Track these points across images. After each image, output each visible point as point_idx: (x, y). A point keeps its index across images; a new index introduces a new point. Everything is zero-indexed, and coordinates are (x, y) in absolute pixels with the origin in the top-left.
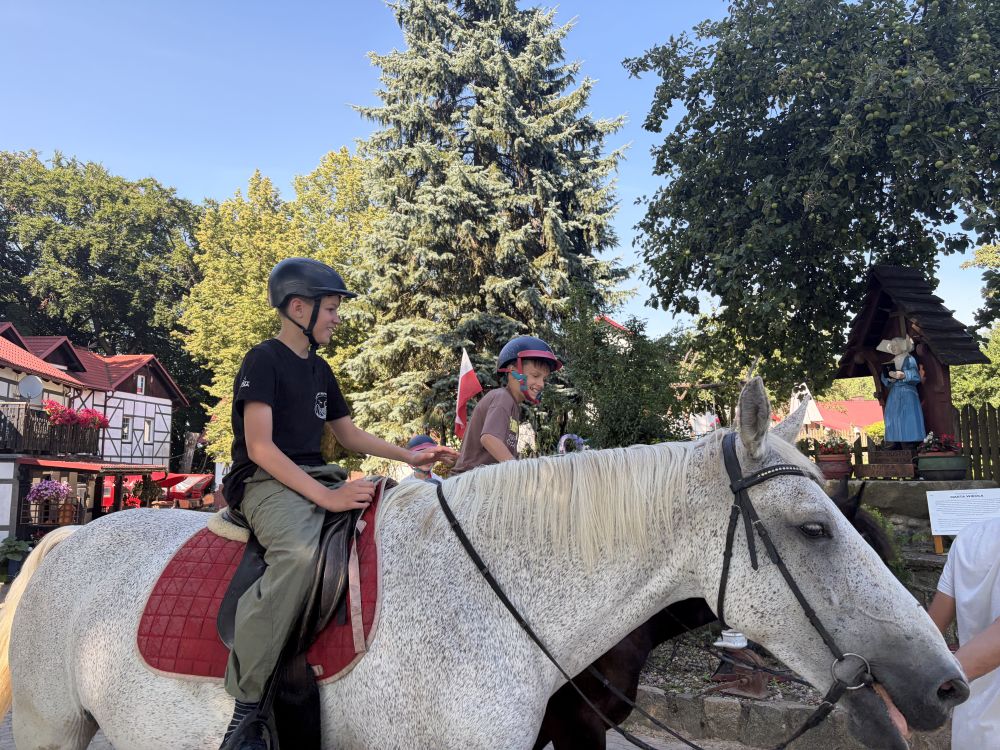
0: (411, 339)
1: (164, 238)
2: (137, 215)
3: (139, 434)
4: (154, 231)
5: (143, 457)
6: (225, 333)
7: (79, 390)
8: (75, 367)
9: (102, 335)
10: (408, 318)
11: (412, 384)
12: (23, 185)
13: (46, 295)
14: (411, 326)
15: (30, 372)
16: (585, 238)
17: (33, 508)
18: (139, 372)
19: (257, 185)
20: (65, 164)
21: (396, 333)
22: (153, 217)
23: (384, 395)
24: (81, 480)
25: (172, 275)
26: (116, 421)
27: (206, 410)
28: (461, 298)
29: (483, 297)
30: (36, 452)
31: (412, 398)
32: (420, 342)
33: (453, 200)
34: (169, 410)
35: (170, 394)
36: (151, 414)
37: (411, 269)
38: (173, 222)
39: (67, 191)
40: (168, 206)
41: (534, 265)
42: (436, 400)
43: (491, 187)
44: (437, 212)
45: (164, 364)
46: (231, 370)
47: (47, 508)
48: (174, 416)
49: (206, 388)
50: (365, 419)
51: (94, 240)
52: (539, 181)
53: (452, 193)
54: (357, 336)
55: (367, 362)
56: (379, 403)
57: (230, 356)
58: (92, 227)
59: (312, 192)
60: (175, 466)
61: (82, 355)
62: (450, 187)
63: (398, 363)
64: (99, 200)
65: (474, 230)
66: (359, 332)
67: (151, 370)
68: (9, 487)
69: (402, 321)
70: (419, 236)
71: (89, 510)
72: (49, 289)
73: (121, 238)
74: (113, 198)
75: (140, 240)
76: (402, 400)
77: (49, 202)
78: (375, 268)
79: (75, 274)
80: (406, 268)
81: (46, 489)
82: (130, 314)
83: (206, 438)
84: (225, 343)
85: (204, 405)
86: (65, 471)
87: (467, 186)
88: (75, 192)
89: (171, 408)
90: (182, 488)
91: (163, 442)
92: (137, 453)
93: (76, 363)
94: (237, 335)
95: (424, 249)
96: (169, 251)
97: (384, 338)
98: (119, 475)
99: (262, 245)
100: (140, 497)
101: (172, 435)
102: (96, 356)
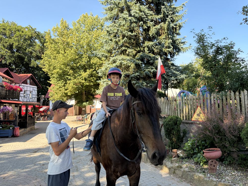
0: (122, 61)
3: (28, 95)
6: (54, 65)
9: (17, 69)
10: (119, 55)
14: (121, 57)
16: (174, 30)
17: (1, 115)
18: (28, 79)
19: (63, 23)
21: (116, 60)
22: (30, 36)
24: (16, 106)
28: (137, 48)
29: (144, 48)
32: (125, 62)
33: (137, 15)
37: (121, 39)
38: (36, 38)
39: (6, 29)
40: (34, 33)
41: (160, 38)
48: (38, 91)
51: (14, 42)
52: (163, 10)
58: (13, 39)
61: (12, 74)
64: (15, 32)
67: (31, 78)
73: (21, 42)
74: (19, 31)
75: (27, 43)
78: (109, 39)
79: (9, 52)
81: (5, 109)
82: (25, 63)
87: (140, 11)
88: (8, 29)
89: (37, 89)
90: (41, 110)
91: (35, 98)
92: (28, 101)
93: (11, 76)
94: (58, 66)
95: (127, 32)
96: (35, 46)
97: (112, 61)
98: (27, 105)
99: (65, 40)
100: (33, 112)
101: (37, 96)
102: (16, 74)
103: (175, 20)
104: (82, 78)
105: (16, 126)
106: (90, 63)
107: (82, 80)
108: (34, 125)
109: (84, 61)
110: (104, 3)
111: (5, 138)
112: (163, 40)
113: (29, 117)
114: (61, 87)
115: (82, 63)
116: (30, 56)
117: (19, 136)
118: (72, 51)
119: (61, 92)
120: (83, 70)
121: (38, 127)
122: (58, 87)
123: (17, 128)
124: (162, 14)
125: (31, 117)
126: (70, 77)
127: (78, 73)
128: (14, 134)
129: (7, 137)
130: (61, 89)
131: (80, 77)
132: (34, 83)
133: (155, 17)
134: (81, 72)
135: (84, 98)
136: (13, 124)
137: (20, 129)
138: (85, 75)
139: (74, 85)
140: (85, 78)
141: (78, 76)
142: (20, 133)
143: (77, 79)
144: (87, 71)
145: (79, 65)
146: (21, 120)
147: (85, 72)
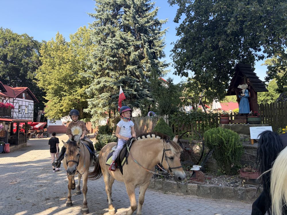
0: (105, 83)
1: (30, 52)
2: (21, 45)
3: (24, 111)
4: (27, 50)
5: (25, 117)
6: (49, 81)
7: (5, 97)
9: (12, 81)
10: (104, 77)
11: (105, 96)
14: (105, 79)
16: (156, 54)
18: (23, 92)
19: (58, 36)
21: (100, 81)
22: (26, 45)
23: (97, 100)
24: (6, 124)
25: (32, 63)
26: (17, 107)
28: (120, 72)
29: (126, 71)
31: (105, 101)
32: (108, 84)
33: (117, 42)
34: (33, 104)
35: (33, 99)
36: (28, 105)
37: (105, 63)
38: (33, 47)
40: (31, 42)
41: (141, 62)
42: (112, 101)
43: (129, 39)
44: (113, 46)
45: (31, 90)
46: (52, 92)
48: (34, 105)
49: (44, 97)
50: (91, 107)
51: (9, 52)
52: (143, 37)
53: (117, 40)
55: (92, 90)
56: (96, 102)
57: (51, 88)
58: (8, 48)
59: (75, 39)
60: (35, 120)
61: (6, 87)
62: (116, 38)
63: (101, 90)
64: (10, 40)
65: (123, 51)
66: (89, 81)
67: (27, 92)
69: (102, 78)
70: (107, 53)
71: (9, 133)
73: (17, 52)
75: (22, 53)
76: (102, 101)
78: (94, 62)
79: (3, 63)
80: (103, 62)
82: (20, 75)
83: (44, 112)
84: (50, 84)
85: (43, 102)
86: (1, 121)
87: (121, 38)
88: (2, 38)
90: (37, 126)
91: (31, 113)
92: (23, 116)
93: (4, 90)
94: (53, 82)
95: (108, 57)
96: (32, 56)
97: (97, 83)
98: (18, 122)
99: (60, 55)
100: (25, 129)
101: (34, 111)
102: (10, 87)
103: (156, 45)
104: (77, 95)
105: (6, 142)
107: (78, 96)
108: (26, 142)
109: (80, 77)
112: (144, 64)
113: (20, 134)
114: (57, 103)
115: (78, 79)
116: (26, 67)
117: (9, 153)
118: (68, 67)
119: (56, 108)
120: (79, 86)
121: (30, 145)
122: (53, 103)
123: (7, 144)
125: (23, 134)
126: (65, 93)
127: (74, 89)
128: (5, 150)
130: (56, 105)
131: (76, 93)
132: (29, 96)
133: (136, 43)
134: (77, 89)
136: (3, 141)
137: (10, 146)
138: (80, 91)
139: (69, 101)
140: (81, 94)
141: (74, 92)
142: (10, 149)
143: (72, 95)
144: (83, 87)
145: (75, 81)
146: (12, 137)
147: (80, 89)
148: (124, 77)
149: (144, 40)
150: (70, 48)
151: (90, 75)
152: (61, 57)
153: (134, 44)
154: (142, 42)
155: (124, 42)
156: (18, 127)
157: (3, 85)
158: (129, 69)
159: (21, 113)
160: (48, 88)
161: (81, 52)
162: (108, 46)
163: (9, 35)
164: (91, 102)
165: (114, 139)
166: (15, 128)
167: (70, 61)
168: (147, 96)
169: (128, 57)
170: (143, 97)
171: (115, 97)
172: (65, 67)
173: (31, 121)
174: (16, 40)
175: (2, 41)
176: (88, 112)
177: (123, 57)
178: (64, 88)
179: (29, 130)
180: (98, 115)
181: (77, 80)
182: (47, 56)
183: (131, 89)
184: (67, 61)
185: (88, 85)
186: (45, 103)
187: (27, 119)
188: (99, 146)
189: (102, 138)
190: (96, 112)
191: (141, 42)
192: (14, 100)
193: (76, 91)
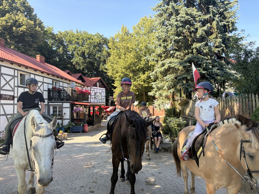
0: (170, 65)
1: (101, 48)
2: (95, 43)
3: (98, 97)
4: (99, 46)
5: (99, 102)
6: (117, 70)
7: (84, 86)
8: (83, 81)
9: (89, 73)
10: (168, 59)
11: (170, 78)
12: (70, 38)
13: (76, 64)
14: (170, 60)
15: (73, 81)
16: (227, 27)
17: (74, 114)
18: (97, 82)
19: (123, 29)
20: (79, 32)
21: (165, 63)
22: (98, 43)
23: (161, 82)
24: (85, 107)
25: (103, 57)
26: (93, 93)
27: (113, 90)
28: (185, 51)
29: (193, 49)
30: (74, 101)
31: (170, 82)
32: (172, 65)
33: (183, 19)
34: (105, 91)
35: (105, 87)
36: (101, 92)
37: (169, 43)
38: (103, 43)
39: (79, 38)
40: (102, 40)
41: (209, 38)
42: (178, 83)
43: (195, 14)
44: (178, 24)
45: (103, 80)
46: (119, 79)
47: (78, 114)
48: (106, 92)
49: (113, 84)
50: (156, 90)
51: (86, 50)
52: (212, 9)
53: (182, 17)
54: (151, 68)
55: (156, 73)
56: (161, 85)
57: (118, 76)
58: (85, 47)
59: (138, 29)
60: (107, 104)
61: (85, 78)
62: (182, 15)
63: (165, 73)
64: (86, 40)
65: (189, 28)
66: (151, 67)
67: (100, 81)
68: (69, 109)
69: (167, 59)
70: (172, 32)
71: (87, 115)
72: (77, 63)
73: (92, 49)
74: (89, 39)
75: (96, 49)
76: (167, 83)
77: (75, 41)
78: (158, 44)
79: (82, 59)
80: (167, 43)
81: (77, 110)
82: (95, 68)
83: (114, 97)
84: (117, 72)
85: (113, 89)
86: (81, 105)
87: (187, 14)
88: (81, 38)
89: (106, 91)
90: (108, 110)
91: (104, 99)
92: (98, 102)
93: (83, 80)
94: (120, 70)
95: (173, 36)
96: (103, 51)
97: (161, 65)
98: (94, 106)
99: (125, 45)
100: (99, 112)
101: (106, 97)
102: (88, 78)
103: (227, 17)
104: (141, 80)
105: (85, 123)
106: (149, 65)
107: (142, 82)
108: (100, 123)
109: (143, 64)
110: (154, 9)
111: (77, 133)
112: (213, 39)
113: (95, 116)
116: (99, 61)
117: (87, 132)
118: (132, 55)
120: (142, 73)
121: (104, 125)
123: (86, 125)
124: (211, 14)
125: (98, 116)
127: (138, 76)
128: (84, 130)
129: (79, 132)
131: (139, 79)
132: (102, 85)
133: (203, 18)
134: (140, 75)
135: (144, 99)
136: (83, 122)
137: (88, 126)
138: (143, 77)
139: (134, 87)
140: (144, 80)
141: (137, 78)
142: (88, 129)
143: (136, 81)
144: (145, 73)
145: (138, 68)
146: (90, 119)
147: (143, 75)
148: (190, 56)
149: (213, 12)
150: (133, 38)
151: (154, 58)
152: (126, 47)
153: (201, 19)
154: (211, 15)
155: (190, 18)
156: (94, 110)
157: (83, 77)
158: (196, 47)
159: (97, 99)
160: (116, 76)
161: (144, 40)
162: (173, 25)
163: (86, 36)
164: (156, 85)
165: (184, 123)
166: (92, 111)
167: (134, 50)
168: (218, 75)
169: (194, 35)
170: (213, 76)
171: (181, 78)
172: (130, 56)
173: (104, 105)
174: (91, 39)
175: (81, 41)
176: (152, 95)
177: (188, 36)
178: (130, 75)
179: (102, 113)
180: (163, 98)
181: (140, 66)
182: (114, 47)
183: (199, 69)
184: (132, 50)
185: (150, 71)
186: (114, 90)
187: (101, 104)
188: (167, 130)
189: (170, 121)
190: (161, 95)
191: (209, 15)
192: (91, 88)
193: (140, 77)
